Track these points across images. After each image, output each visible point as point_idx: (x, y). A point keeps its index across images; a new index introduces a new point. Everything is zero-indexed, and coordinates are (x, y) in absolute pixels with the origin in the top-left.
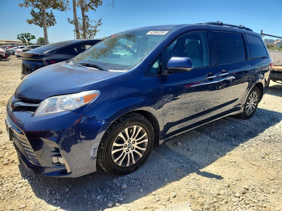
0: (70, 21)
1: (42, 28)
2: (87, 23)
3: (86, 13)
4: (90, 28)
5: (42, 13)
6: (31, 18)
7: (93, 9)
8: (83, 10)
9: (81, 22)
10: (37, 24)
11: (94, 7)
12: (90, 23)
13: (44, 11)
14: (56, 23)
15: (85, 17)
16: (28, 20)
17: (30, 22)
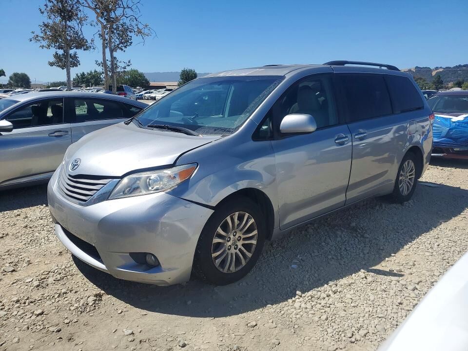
0: (97, 63)
1: (65, 70)
2: (116, 64)
3: (115, 54)
4: (118, 70)
5: (66, 55)
6: (53, 60)
7: (122, 49)
8: (112, 51)
9: (109, 63)
10: (59, 66)
11: (123, 48)
12: (118, 64)
13: (67, 53)
14: (79, 64)
15: (113, 58)
16: (49, 62)
17: (51, 64)
